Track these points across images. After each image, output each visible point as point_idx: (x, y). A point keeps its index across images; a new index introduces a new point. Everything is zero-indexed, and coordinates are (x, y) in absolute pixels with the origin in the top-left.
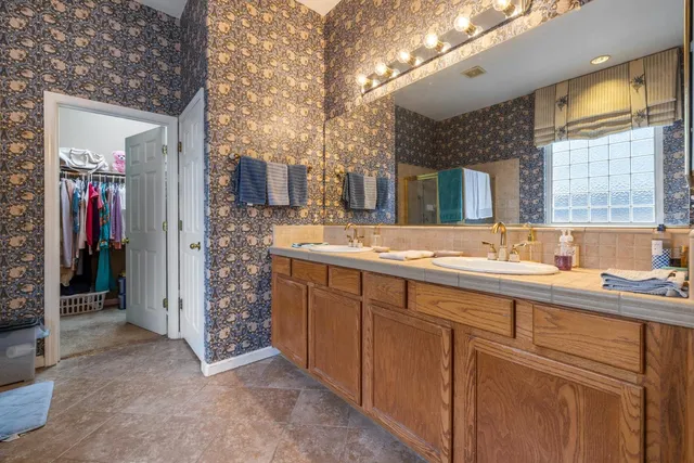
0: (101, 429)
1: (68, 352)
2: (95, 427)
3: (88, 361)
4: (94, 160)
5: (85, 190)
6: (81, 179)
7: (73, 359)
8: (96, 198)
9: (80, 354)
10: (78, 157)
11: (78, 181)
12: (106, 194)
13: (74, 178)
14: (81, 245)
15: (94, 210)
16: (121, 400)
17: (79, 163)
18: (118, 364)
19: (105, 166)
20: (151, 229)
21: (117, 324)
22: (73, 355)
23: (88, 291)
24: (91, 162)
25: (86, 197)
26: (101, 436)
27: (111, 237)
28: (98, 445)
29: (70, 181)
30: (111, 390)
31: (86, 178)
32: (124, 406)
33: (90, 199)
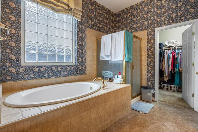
0: (156, 123)
1: (161, 100)
2: (155, 122)
3: (164, 104)
4: (175, 43)
5: (171, 53)
6: (171, 50)
7: (161, 102)
8: (175, 55)
9: (163, 102)
10: (170, 43)
11: (170, 50)
12: (178, 54)
13: (169, 50)
14: (170, 70)
15: (174, 59)
16: (165, 119)
17: (170, 45)
18: (171, 110)
19: (178, 44)
20: (189, 66)
21: (178, 98)
22: (162, 101)
23: (173, 85)
24: (174, 44)
25: (171, 55)
26: (155, 125)
27: (179, 68)
28: (153, 126)
29: (167, 51)
30: (164, 115)
31: (172, 49)
32: (165, 121)
33: (173, 56)
